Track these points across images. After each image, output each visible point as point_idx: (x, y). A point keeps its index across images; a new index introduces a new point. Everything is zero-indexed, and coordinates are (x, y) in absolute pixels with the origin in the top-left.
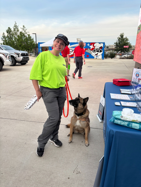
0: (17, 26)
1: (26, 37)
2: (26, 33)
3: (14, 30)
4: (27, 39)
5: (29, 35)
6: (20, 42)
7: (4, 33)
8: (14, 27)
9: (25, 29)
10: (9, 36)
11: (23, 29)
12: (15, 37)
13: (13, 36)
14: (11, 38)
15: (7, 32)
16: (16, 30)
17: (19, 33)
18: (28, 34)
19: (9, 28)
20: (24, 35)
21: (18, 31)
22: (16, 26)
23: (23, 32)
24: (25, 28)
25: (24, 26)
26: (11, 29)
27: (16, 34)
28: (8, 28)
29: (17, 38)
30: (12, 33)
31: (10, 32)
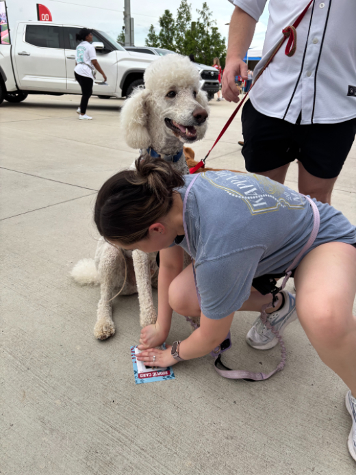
0: (189, 4)
1: (207, 35)
2: (208, 25)
3: (180, 17)
4: (208, 39)
5: (216, 29)
6: (192, 49)
7: (152, 28)
8: (180, 8)
9: (207, 13)
10: (164, 33)
11: (202, 13)
12: (178, 35)
13: (173, 33)
14: (168, 39)
15: (162, 24)
16: (185, 16)
17: (188, 27)
18: (214, 26)
19: (167, 12)
20: (202, 28)
21: (188, 19)
22: (186, 5)
23: (202, 21)
24: (207, 9)
25: (205, 6)
26: (170, 15)
27: (182, 27)
28: (164, 13)
29: (184, 37)
30: (173, 25)
31: (168, 23)
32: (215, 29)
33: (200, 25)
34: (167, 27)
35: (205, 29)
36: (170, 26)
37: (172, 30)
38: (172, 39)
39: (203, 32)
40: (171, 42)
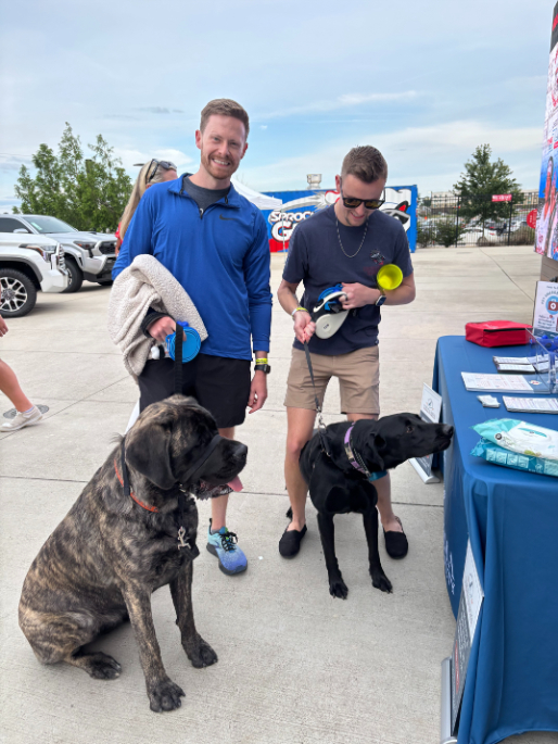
0: (75, 136)
1: (111, 179)
2: (110, 165)
3: (65, 155)
4: (113, 185)
5: (123, 170)
6: (88, 200)
7: (24, 169)
8: (63, 142)
9: (105, 149)
10: (43, 177)
11: (98, 149)
12: (66, 179)
13: (58, 177)
14: (51, 184)
15: (38, 164)
16: (72, 152)
17: (81, 166)
18: (119, 166)
19: (44, 147)
20: (102, 171)
21: (78, 157)
22: (72, 138)
23: (99, 160)
24: (105, 144)
25: (100, 139)
26: (49, 152)
27: (71, 168)
28: (39, 149)
29: (76, 183)
30: (56, 165)
31: (47, 164)
32: (120, 171)
33: (97, 166)
34: (47, 168)
35: (106, 170)
36: (52, 167)
37: (58, 173)
38: (57, 185)
39: (104, 176)
40: (56, 188)
